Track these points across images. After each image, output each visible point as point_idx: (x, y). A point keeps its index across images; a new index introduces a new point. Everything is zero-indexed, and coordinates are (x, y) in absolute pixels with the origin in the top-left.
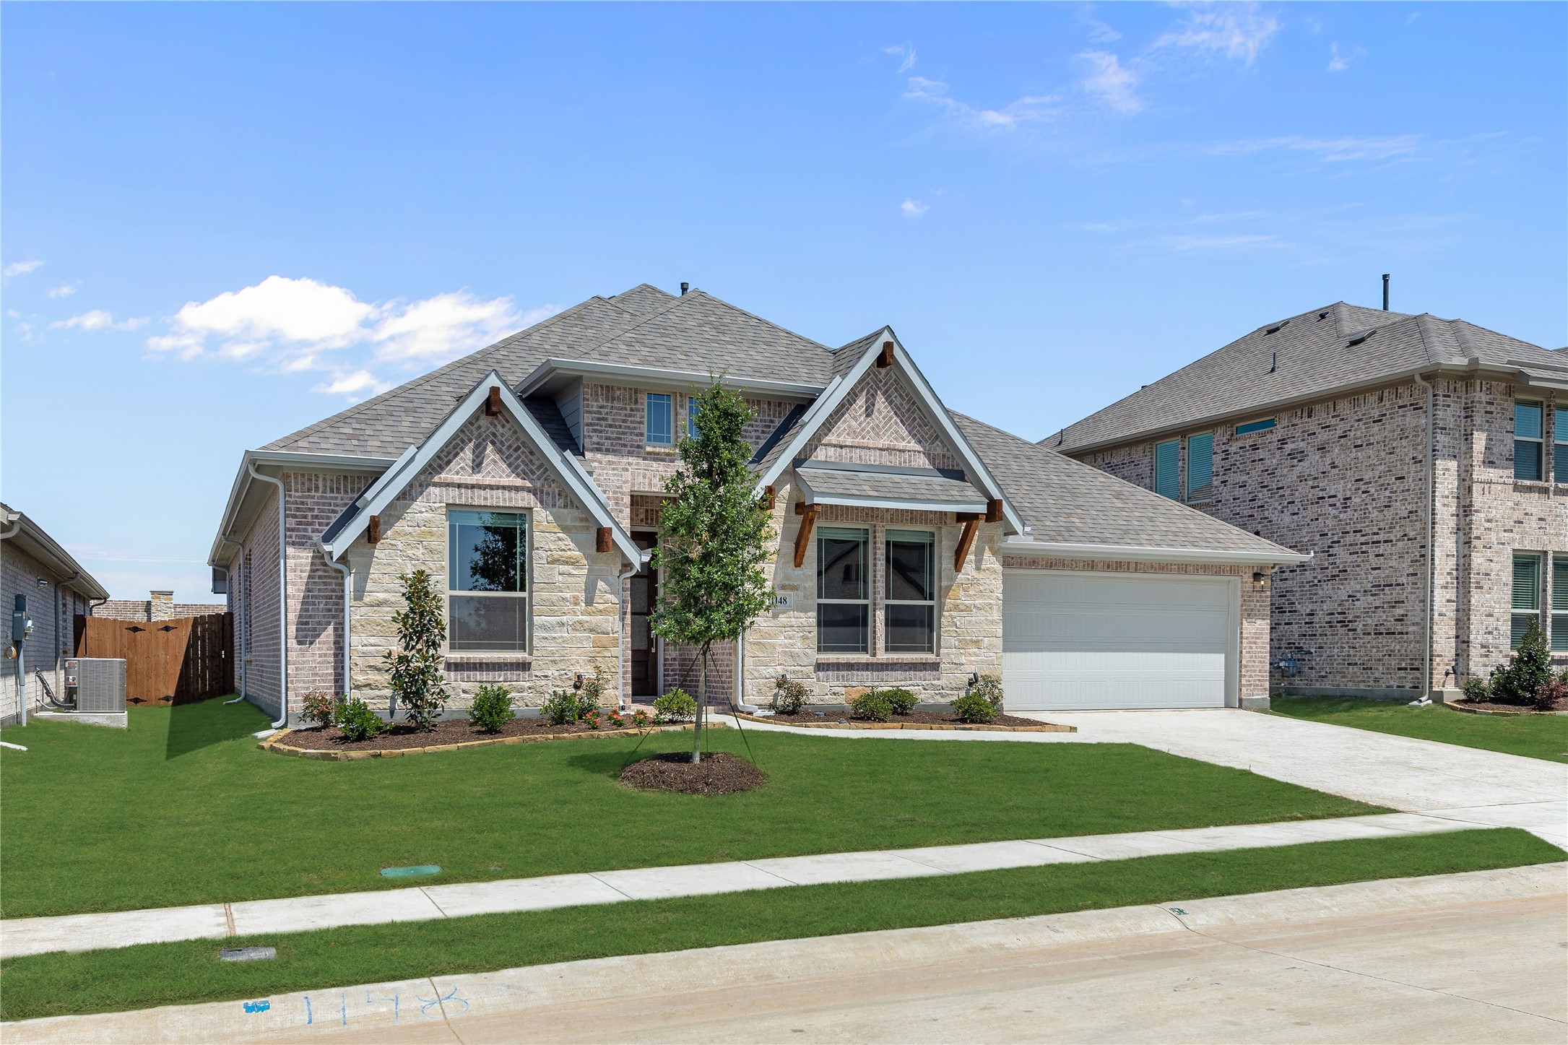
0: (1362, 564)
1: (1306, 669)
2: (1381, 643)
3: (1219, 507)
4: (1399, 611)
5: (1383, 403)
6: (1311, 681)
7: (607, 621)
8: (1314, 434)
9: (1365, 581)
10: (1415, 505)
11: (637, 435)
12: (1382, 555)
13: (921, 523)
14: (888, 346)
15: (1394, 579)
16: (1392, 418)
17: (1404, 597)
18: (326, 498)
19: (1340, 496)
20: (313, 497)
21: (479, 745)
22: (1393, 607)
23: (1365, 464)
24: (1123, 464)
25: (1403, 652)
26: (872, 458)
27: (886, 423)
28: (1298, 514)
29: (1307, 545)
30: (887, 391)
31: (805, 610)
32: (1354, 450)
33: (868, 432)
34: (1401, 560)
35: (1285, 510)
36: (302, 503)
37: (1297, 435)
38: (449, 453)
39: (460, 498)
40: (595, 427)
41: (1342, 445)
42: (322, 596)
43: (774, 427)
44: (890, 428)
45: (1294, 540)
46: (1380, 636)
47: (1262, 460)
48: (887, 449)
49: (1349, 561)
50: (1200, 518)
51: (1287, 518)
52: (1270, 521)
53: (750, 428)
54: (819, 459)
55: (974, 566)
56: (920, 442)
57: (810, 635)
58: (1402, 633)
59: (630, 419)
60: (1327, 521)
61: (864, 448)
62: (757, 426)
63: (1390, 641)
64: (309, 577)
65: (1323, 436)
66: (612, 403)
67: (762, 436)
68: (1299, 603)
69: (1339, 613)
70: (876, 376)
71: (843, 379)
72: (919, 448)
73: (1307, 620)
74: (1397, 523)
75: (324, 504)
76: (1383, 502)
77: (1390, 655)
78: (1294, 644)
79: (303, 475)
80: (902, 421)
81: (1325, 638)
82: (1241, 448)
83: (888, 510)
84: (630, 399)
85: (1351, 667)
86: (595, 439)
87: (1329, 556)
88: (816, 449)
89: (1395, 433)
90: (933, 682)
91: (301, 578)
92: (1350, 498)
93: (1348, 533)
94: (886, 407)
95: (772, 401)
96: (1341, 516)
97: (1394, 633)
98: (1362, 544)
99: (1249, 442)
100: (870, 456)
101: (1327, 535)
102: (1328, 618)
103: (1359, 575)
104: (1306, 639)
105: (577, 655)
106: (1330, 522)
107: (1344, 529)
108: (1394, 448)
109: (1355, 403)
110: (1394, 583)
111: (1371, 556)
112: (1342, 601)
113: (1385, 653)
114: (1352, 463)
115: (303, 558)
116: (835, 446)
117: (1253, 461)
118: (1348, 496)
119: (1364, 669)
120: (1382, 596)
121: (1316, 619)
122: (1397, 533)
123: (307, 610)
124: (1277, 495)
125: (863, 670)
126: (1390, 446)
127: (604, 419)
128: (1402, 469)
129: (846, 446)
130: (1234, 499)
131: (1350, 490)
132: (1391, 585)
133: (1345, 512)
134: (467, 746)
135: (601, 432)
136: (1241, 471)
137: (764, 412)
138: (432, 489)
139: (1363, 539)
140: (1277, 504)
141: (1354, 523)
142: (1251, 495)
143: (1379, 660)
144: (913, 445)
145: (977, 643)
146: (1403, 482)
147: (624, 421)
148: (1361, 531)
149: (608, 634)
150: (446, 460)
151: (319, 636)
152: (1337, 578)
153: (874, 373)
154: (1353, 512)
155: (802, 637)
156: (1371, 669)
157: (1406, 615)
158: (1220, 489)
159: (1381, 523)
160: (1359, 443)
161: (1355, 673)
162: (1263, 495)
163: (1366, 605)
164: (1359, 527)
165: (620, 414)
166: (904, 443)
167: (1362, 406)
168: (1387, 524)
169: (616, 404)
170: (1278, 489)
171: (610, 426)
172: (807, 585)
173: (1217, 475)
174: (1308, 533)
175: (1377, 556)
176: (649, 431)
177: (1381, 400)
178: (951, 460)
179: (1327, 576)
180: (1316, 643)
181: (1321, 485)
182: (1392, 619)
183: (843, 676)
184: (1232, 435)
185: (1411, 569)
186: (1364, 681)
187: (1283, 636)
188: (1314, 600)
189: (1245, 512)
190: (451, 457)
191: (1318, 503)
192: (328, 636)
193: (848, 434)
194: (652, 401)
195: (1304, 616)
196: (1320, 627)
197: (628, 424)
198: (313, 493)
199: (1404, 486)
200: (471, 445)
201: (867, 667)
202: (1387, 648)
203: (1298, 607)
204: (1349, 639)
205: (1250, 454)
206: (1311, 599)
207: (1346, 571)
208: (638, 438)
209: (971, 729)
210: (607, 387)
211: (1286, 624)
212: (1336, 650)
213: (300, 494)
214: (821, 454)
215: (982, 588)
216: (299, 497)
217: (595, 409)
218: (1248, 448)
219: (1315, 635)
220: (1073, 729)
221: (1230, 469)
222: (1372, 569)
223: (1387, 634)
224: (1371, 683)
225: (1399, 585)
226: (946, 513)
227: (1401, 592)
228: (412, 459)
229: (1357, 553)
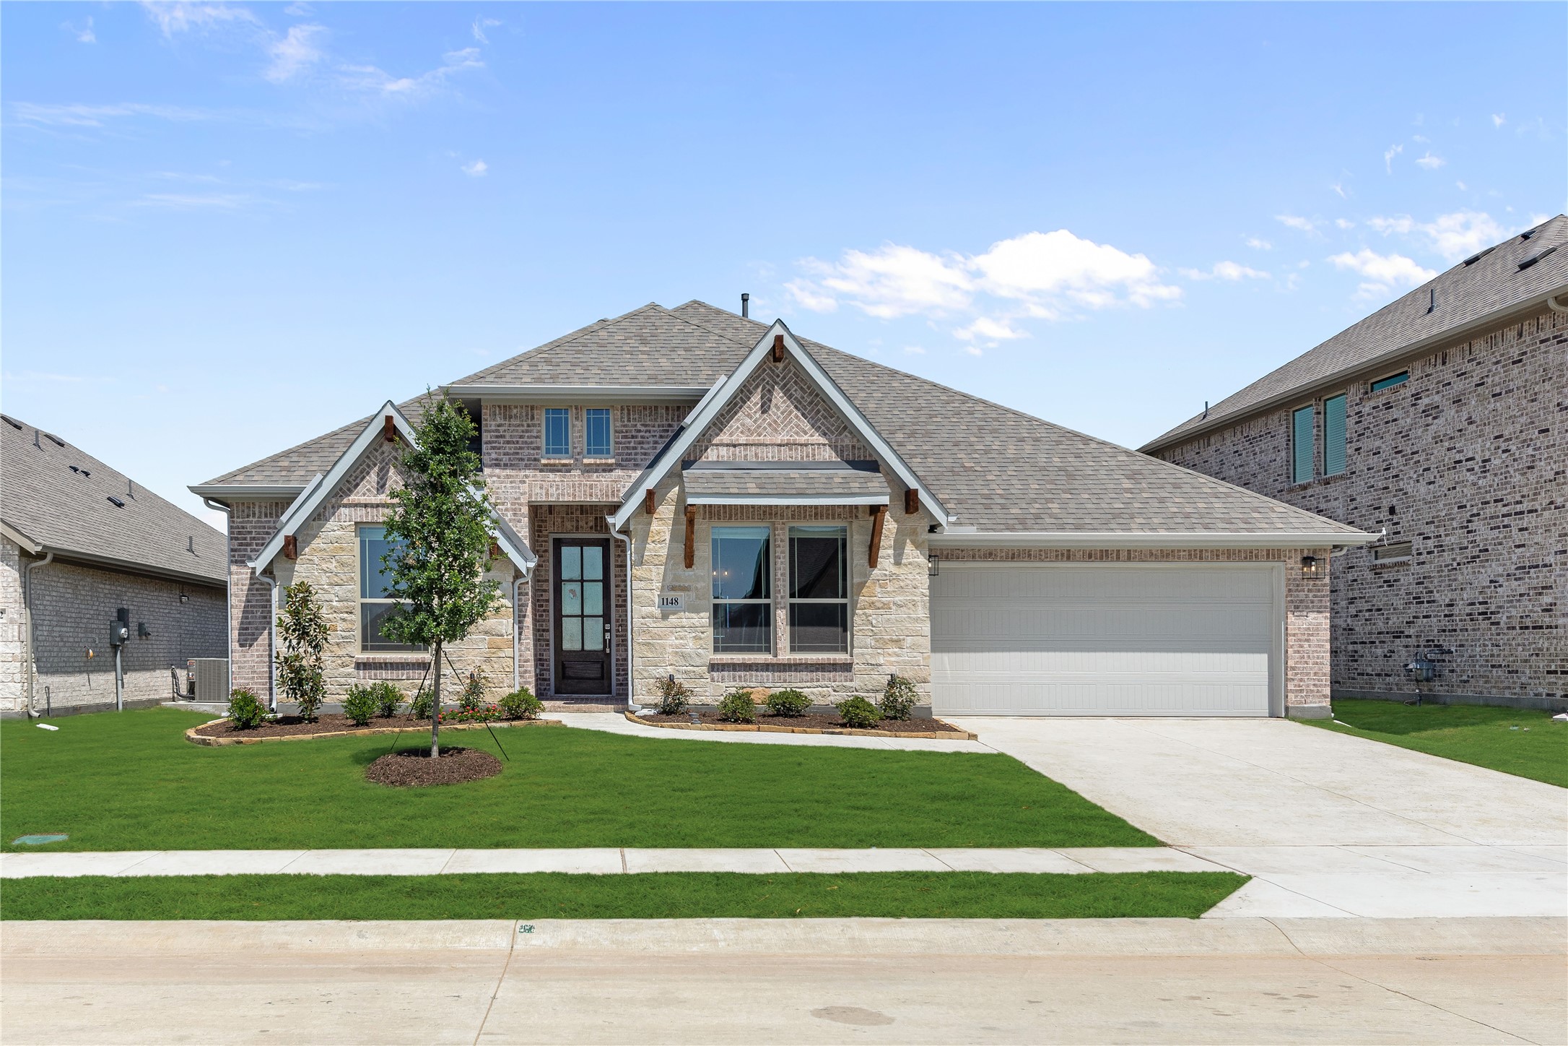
0: (1504, 541)
1: (1446, 672)
2: (1528, 640)
3: (1354, 480)
4: (1547, 599)
5: (1523, 339)
6: (1453, 686)
7: (501, 624)
8: (1449, 384)
9: (1508, 563)
10: (1561, 464)
11: (533, 449)
12: (1526, 529)
13: (828, 518)
14: (779, 339)
15: (1541, 558)
16: (1533, 357)
17: (1552, 580)
18: (261, 522)
19: (1478, 459)
20: (251, 522)
21: (332, 736)
22: (1540, 594)
23: (1505, 416)
24: (1260, 436)
25: (1552, 650)
26: (770, 455)
27: (785, 418)
28: (1434, 482)
29: (1444, 521)
30: (785, 385)
31: (696, 610)
32: (1492, 400)
33: (765, 429)
34: (1548, 534)
35: (1421, 478)
36: (243, 528)
37: (1431, 388)
38: (357, 477)
39: (367, 517)
40: (494, 445)
41: (1478, 395)
42: (259, 606)
43: (672, 431)
44: (790, 422)
45: (1431, 515)
46: (1526, 631)
47: (1395, 420)
48: (787, 444)
49: (1490, 538)
50: (1238, 495)
51: (1423, 488)
52: (1406, 493)
53: (647, 434)
54: (710, 459)
55: (892, 561)
56: (825, 434)
57: (702, 636)
58: (1551, 627)
59: (527, 434)
60: (1465, 490)
61: (761, 445)
62: (654, 431)
63: (1537, 637)
64: (249, 590)
65: (1459, 385)
66: (509, 421)
67: (660, 440)
68: (1438, 592)
69: (1480, 603)
70: (773, 371)
71: (729, 378)
72: (823, 440)
73: (1446, 612)
74: (1542, 488)
75: (260, 527)
76: (1526, 462)
77: (1537, 655)
78: (1433, 641)
79: (243, 504)
80: (803, 415)
81: (1466, 633)
82: (1374, 408)
83: (788, 507)
84: (527, 415)
85: (1495, 670)
86: (494, 456)
87: (1468, 532)
88: (706, 450)
89: (1538, 375)
90: (845, 684)
91: (242, 590)
92: (1489, 460)
93: (1487, 503)
94: (784, 402)
95: (670, 405)
96: (1480, 482)
97: (1541, 627)
98: (1504, 516)
99: (1382, 400)
100: (767, 452)
101: (1465, 506)
102: (1468, 609)
103: (1501, 554)
104: (1446, 636)
105: (473, 656)
106: (1469, 491)
107: (1484, 498)
108: (1536, 394)
109: (1492, 343)
110: (1541, 563)
111: (1515, 531)
112: (1484, 587)
113: (1532, 652)
114: (1491, 415)
115: (243, 574)
116: (727, 445)
117: (1387, 423)
118: (1487, 458)
119: (1509, 672)
120: (1527, 580)
121: (1456, 611)
122: (1543, 500)
123: (247, 618)
124: (1412, 462)
125: (762, 670)
126: (1531, 392)
127: (501, 436)
128: (1546, 419)
129: (740, 445)
130: (1368, 469)
131: (1489, 449)
132: (1537, 566)
133: (1485, 477)
134: (321, 737)
135: (499, 449)
136: (1375, 436)
137: (662, 417)
138: (342, 509)
139: (1505, 510)
140: (1412, 472)
141: (1495, 490)
142: (1385, 463)
143: (1526, 661)
144: (818, 438)
145: (897, 642)
146: (1547, 436)
147: (521, 437)
148: (1502, 500)
149: (502, 636)
150: (354, 483)
151: (257, 639)
152: (1477, 560)
153: (770, 369)
154: (1493, 477)
155: (694, 637)
156: (1517, 672)
157: (1555, 604)
158: (1354, 458)
159: (1525, 489)
160: (1498, 391)
161: (1499, 677)
162: (1397, 462)
163: (1510, 593)
164: (1499, 494)
165: (517, 431)
166: (806, 437)
167: (1500, 344)
168: (1530, 489)
169: (513, 422)
170: (1413, 453)
171: (508, 442)
172: (699, 586)
173: (1350, 442)
174: (1445, 505)
175: (1521, 530)
176: (547, 444)
177: (1520, 335)
178: (862, 451)
179: (1467, 558)
180: (1456, 640)
181: (1457, 446)
182: (1539, 609)
183: (740, 677)
184: (1366, 393)
185: (1559, 545)
186: (1509, 688)
187: (1421, 631)
188: (1454, 587)
189: (1380, 483)
190: (358, 480)
191: (1455, 468)
192: (263, 640)
193: (742, 432)
194: (551, 416)
195: (1443, 608)
196: (1461, 620)
197: (526, 439)
198: (251, 519)
199: (1549, 441)
200: (376, 469)
201: (766, 667)
202: (1534, 646)
203: (1436, 596)
204: (1492, 634)
205: (1383, 414)
206: (1450, 586)
207: (1487, 550)
208: (535, 452)
209: (841, 733)
210: (505, 407)
211: (1424, 617)
212: (1478, 649)
213: (241, 520)
214: (712, 455)
215: (902, 584)
216: (240, 522)
217: (493, 428)
218: (1381, 406)
219: (1455, 630)
220: (973, 737)
221: (1363, 434)
222: (1516, 546)
223: (1534, 628)
224: (1518, 690)
225: (1545, 566)
226: (856, 507)
227: (1548, 574)
228: (319, 485)
229: (1499, 527)
